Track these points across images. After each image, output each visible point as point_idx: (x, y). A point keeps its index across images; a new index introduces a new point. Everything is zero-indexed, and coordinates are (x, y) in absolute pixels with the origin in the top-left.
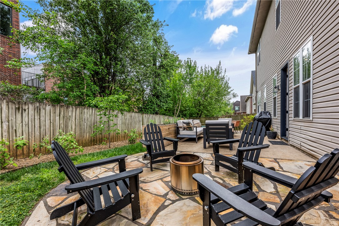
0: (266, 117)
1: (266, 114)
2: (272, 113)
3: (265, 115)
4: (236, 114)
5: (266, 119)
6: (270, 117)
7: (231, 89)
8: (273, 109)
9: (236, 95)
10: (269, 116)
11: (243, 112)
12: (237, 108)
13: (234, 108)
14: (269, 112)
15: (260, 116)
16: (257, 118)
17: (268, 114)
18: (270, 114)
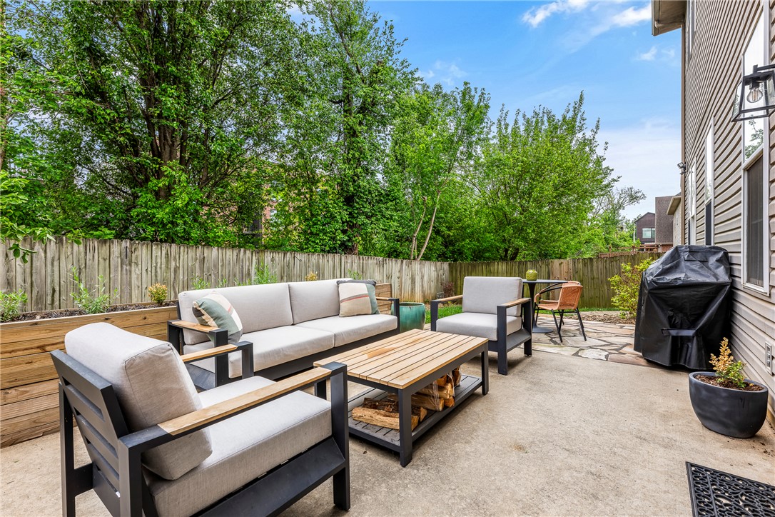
0: (701, 279)
1: (704, 262)
2: (741, 259)
3: (696, 265)
4: (643, 250)
5: (704, 289)
6: (723, 277)
7: (613, 176)
8: (743, 233)
9: (639, 195)
10: (721, 271)
11: (662, 245)
12: (647, 233)
13: (639, 234)
14: (721, 249)
15: (665, 272)
16: (650, 278)
17: (713, 260)
18: (726, 260)
